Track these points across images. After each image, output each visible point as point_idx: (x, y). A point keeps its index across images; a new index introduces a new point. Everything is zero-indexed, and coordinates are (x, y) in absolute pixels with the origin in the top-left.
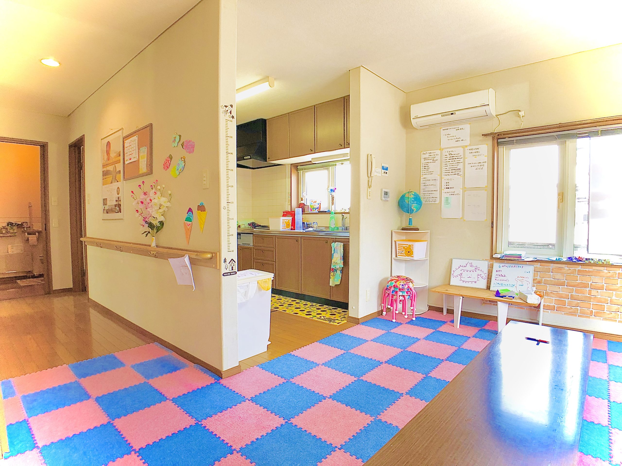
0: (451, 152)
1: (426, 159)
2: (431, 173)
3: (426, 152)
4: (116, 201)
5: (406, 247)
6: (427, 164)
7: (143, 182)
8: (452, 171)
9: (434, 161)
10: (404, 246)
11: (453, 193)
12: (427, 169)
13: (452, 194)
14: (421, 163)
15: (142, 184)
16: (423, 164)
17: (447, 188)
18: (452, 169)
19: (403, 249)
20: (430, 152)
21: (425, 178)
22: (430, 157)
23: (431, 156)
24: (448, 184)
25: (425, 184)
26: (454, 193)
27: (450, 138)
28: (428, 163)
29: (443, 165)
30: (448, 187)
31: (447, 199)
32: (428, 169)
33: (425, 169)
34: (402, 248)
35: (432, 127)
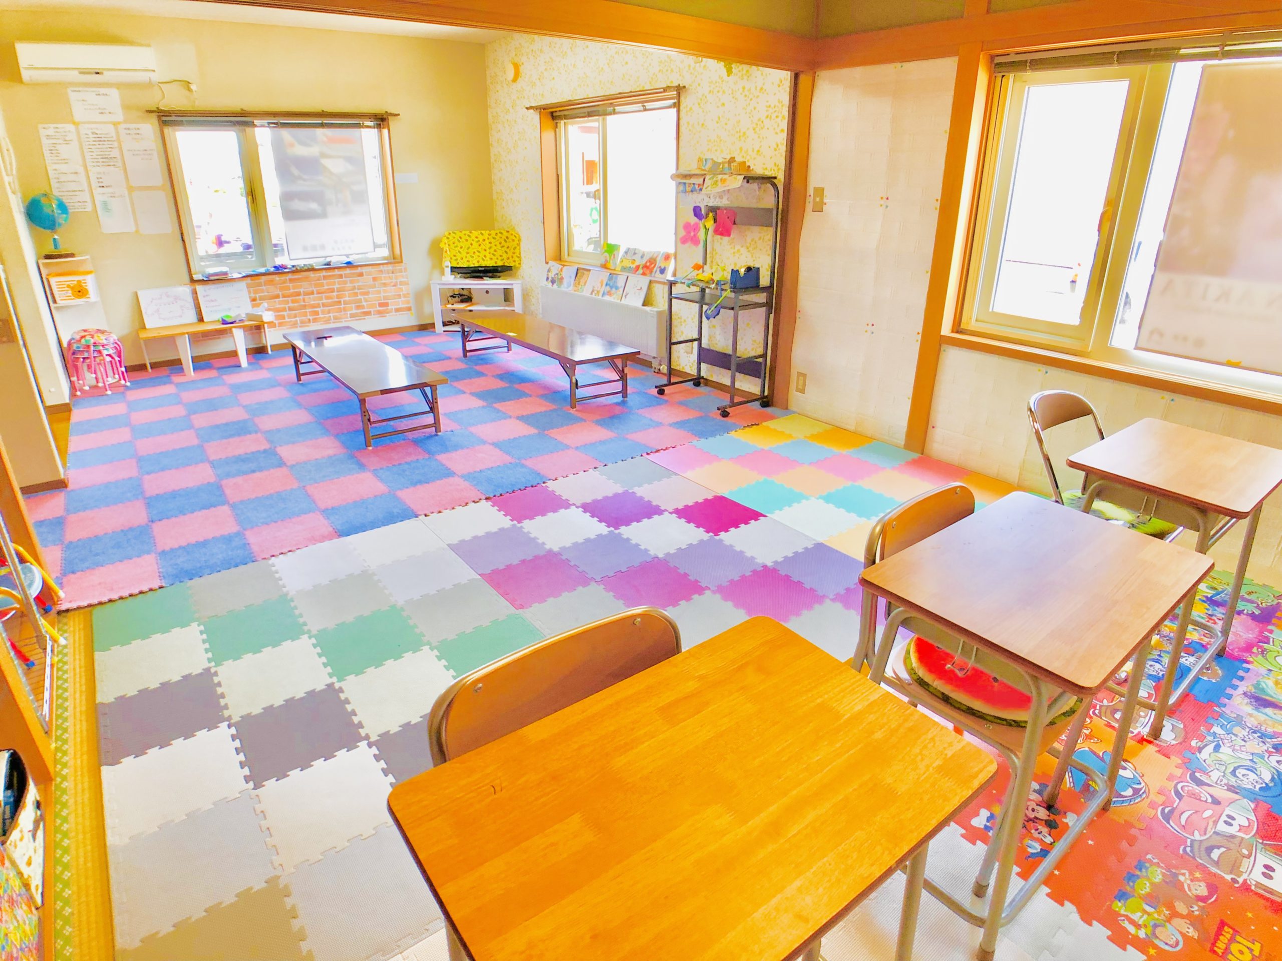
0: (94, 130)
1: (51, 137)
2: (66, 161)
3: (48, 125)
5: (71, 286)
6: (53, 145)
8: (103, 160)
9: (67, 142)
10: (68, 283)
11: (112, 195)
12: (55, 155)
16: (47, 146)
17: (100, 187)
18: (101, 157)
19: (67, 289)
20: (55, 125)
21: (55, 170)
22: (57, 134)
24: (100, 180)
25: (59, 180)
27: (88, 107)
28: (56, 144)
29: (85, 150)
30: (101, 184)
31: (105, 204)
32: (58, 155)
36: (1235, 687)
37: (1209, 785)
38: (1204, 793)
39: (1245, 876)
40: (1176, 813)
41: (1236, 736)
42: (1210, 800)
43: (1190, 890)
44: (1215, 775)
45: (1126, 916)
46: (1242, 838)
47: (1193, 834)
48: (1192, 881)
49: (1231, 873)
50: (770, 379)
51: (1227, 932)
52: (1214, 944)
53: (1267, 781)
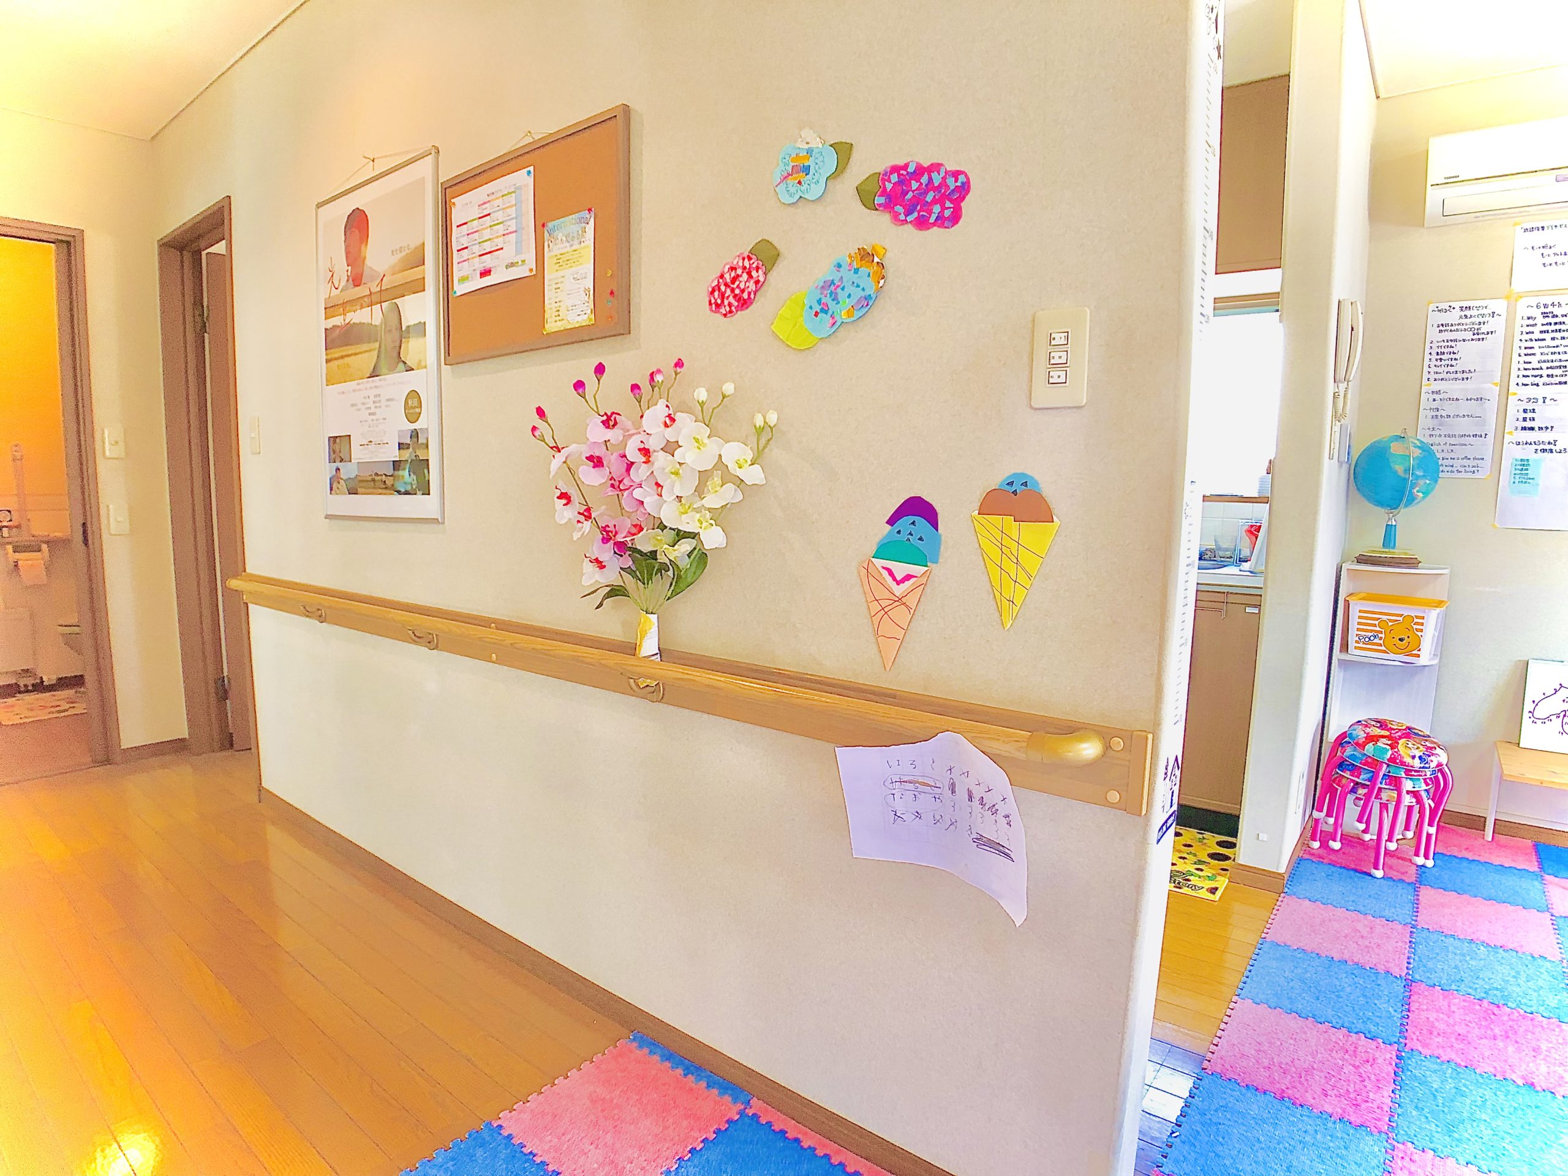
0: (1550, 309)
1: (1449, 328)
2: (1465, 376)
3: (1450, 304)
4: (401, 446)
5: (1390, 624)
6: (1450, 344)
7: (600, 369)
8: (1550, 372)
9: (1478, 335)
10: (1384, 617)
11: (1548, 447)
12: (1450, 363)
13: (1544, 451)
14: (1428, 345)
15: (590, 379)
16: (1434, 345)
17: (1524, 429)
18: (1549, 365)
19: (1378, 629)
20: (1465, 304)
21: (1439, 392)
22: (1464, 321)
23: (1468, 321)
24: (1529, 415)
25: (1438, 414)
26: (1551, 447)
27: (1553, 259)
28: (1456, 340)
29: (1516, 351)
30: (1528, 424)
31: (1524, 464)
32: (1454, 362)
33: (1439, 363)
34: (1375, 625)
35: (1485, 218)
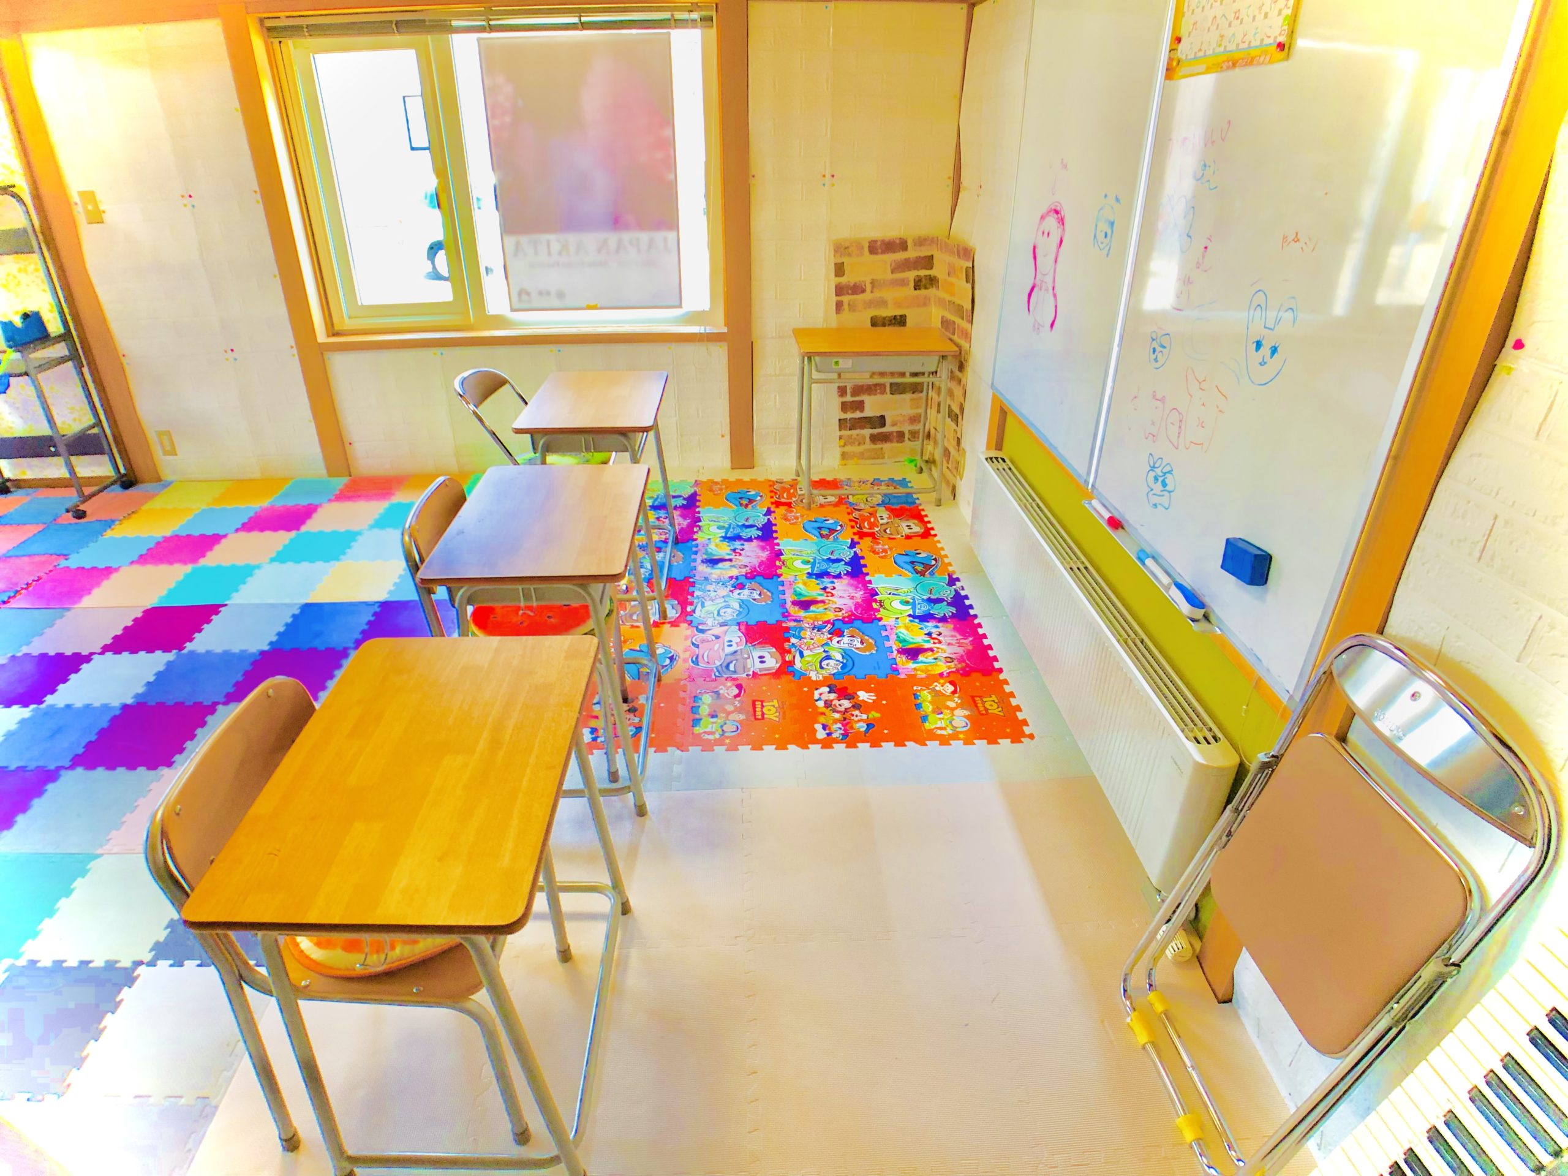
36: (695, 560)
37: (709, 630)
38: (708, 635)
39: (752, 670)
40: (700, 658)
41: (709, 591)
42: (714, 638)
43: (728, 694)
44: (710, 622)
45: (705, 732)
46: (741, 649)
47: (715, 664)
48: (727, 689)
49: (744, 672)
50: (120, 452)
51: (758, 704)
52: (755, 715)
53: (738, 609)
